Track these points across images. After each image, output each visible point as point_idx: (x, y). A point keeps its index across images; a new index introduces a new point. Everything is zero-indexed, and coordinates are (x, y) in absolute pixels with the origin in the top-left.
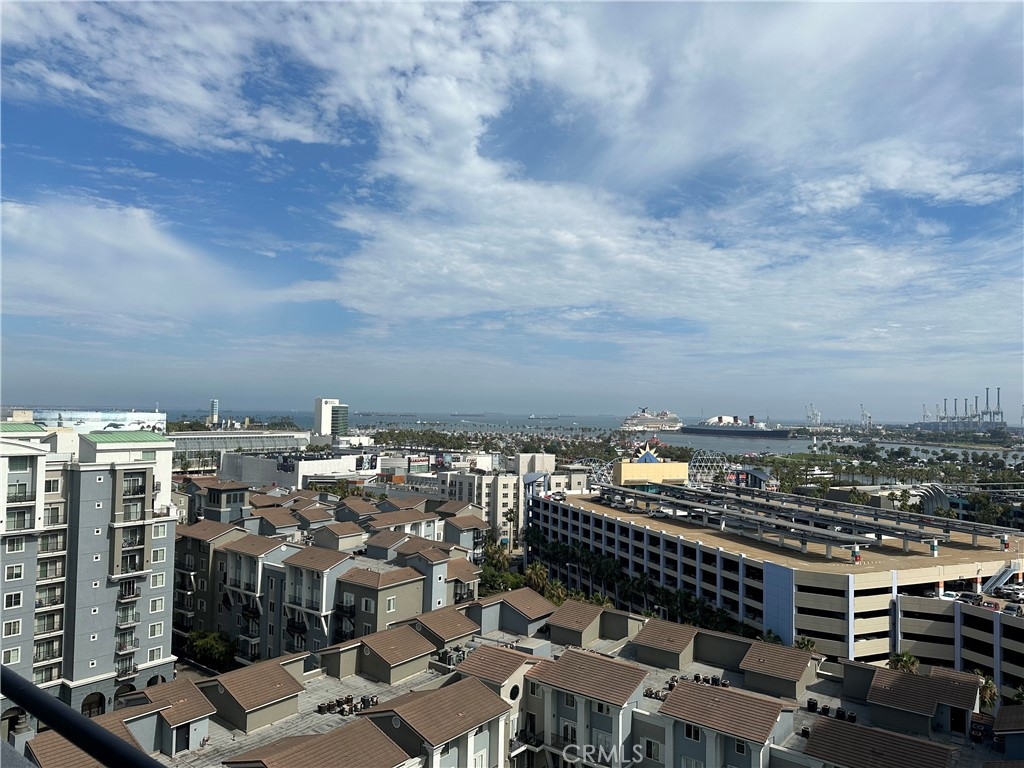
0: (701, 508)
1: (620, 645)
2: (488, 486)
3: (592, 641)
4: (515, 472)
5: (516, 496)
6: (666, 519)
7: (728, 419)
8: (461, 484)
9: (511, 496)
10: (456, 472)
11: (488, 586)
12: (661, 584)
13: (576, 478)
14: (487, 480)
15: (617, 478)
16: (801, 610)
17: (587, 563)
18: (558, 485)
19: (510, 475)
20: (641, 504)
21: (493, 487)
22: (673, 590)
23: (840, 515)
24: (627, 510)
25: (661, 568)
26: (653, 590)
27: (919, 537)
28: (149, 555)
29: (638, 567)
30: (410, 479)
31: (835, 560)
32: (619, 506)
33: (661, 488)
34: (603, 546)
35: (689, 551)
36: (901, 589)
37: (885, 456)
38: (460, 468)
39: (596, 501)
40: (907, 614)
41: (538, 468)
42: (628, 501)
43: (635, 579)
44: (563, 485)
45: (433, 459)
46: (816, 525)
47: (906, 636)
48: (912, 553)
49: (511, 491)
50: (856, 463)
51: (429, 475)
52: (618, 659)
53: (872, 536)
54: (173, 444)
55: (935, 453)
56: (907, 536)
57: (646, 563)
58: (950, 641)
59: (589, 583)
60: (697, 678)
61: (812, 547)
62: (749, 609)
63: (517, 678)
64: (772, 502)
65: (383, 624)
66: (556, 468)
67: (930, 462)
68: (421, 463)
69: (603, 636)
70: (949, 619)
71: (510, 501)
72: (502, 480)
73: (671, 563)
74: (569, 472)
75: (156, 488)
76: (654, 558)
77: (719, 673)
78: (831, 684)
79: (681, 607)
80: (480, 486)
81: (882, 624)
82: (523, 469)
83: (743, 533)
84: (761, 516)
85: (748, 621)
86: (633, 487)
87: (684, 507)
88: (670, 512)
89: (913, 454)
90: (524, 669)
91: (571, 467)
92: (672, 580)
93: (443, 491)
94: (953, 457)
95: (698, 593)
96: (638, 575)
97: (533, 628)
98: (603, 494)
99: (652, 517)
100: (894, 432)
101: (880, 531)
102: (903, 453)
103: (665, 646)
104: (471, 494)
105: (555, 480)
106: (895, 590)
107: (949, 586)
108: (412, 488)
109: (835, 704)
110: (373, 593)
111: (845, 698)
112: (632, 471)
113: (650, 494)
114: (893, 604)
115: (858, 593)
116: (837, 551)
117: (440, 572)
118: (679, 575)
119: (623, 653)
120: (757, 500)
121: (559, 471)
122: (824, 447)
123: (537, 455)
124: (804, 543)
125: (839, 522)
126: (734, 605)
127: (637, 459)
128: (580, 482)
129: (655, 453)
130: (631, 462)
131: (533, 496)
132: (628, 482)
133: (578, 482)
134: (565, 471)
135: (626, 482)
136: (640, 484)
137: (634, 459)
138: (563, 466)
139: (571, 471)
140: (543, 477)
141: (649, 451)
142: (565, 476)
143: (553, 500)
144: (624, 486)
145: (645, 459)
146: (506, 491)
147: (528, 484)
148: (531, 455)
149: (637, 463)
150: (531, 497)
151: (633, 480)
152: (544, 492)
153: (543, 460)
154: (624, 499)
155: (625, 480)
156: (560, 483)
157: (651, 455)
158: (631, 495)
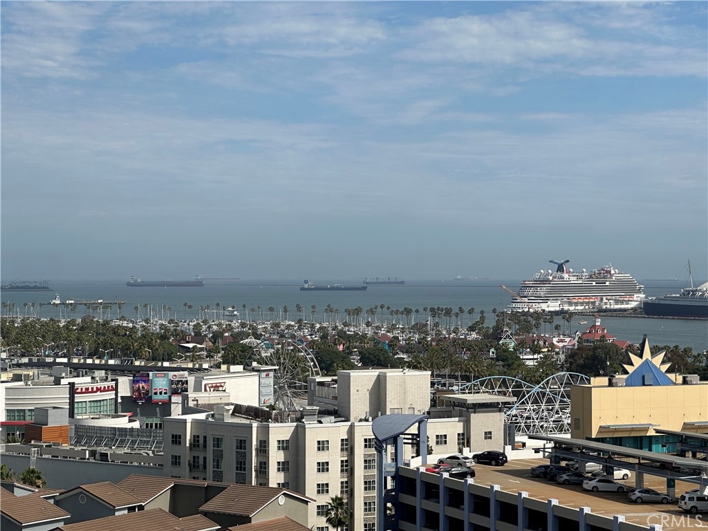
2: (283, 445)
4: (339, 412)
8: (218, 442)
9: (335, 467)
10: (202, 416)
13: (480, 422)
14: (280, 432)
18: (442, 439)
20: (655, 482)
21: (295, 447)
24: (624, 496)
30: (83, 434)
32: (602, 486)
38: (210, 407)
41: (392, 402)
42: (619, 474)
44: (453, 440)
45: (125, 386)
49: (335, 457)
51: (123, 422)
66: (434, 403)
68: (99, 396)
71: (335, 478)
72: (316, 431)
74: (463, 410)
80: (263, 447)
82: (359, 404)
86: (618, 441)
91: (472, 398)
93: (176, 461)
98: (555, 458)
99: (689, 512)
104: (242, 465)
105: (435, 427)
108: (93, 453)
112: (613, 406)
113: (659, 453)
121: (441, 407)
123: (392, 374)
127: (625, 376)
128: (490, 433)
129: (663, 362)
130: (611, 384)
131: (398, 469)
132: (607, 430)
133: (486, 433)
134: (455, 408)
135: (603, 430)
136: (632, 435)
137: (617, 377)
138: (449, 398)
139: (468, 408)
140: (417, 424)
141: (650, 359)
142: (457, 419)
143: (448, 477)
144: (597, 440)
145: (643, 377)
146: (323, 457)
147: (386, 441)
148: (377, 374)
149: (626, 386)
150: (394, 470)
151: (617, 426)
152: (420, 458)
153: (405, 384)
154: (609, 471)
155: (600, 427)
156: (445, 436)
157: (655, 367)
158: (622, 460)
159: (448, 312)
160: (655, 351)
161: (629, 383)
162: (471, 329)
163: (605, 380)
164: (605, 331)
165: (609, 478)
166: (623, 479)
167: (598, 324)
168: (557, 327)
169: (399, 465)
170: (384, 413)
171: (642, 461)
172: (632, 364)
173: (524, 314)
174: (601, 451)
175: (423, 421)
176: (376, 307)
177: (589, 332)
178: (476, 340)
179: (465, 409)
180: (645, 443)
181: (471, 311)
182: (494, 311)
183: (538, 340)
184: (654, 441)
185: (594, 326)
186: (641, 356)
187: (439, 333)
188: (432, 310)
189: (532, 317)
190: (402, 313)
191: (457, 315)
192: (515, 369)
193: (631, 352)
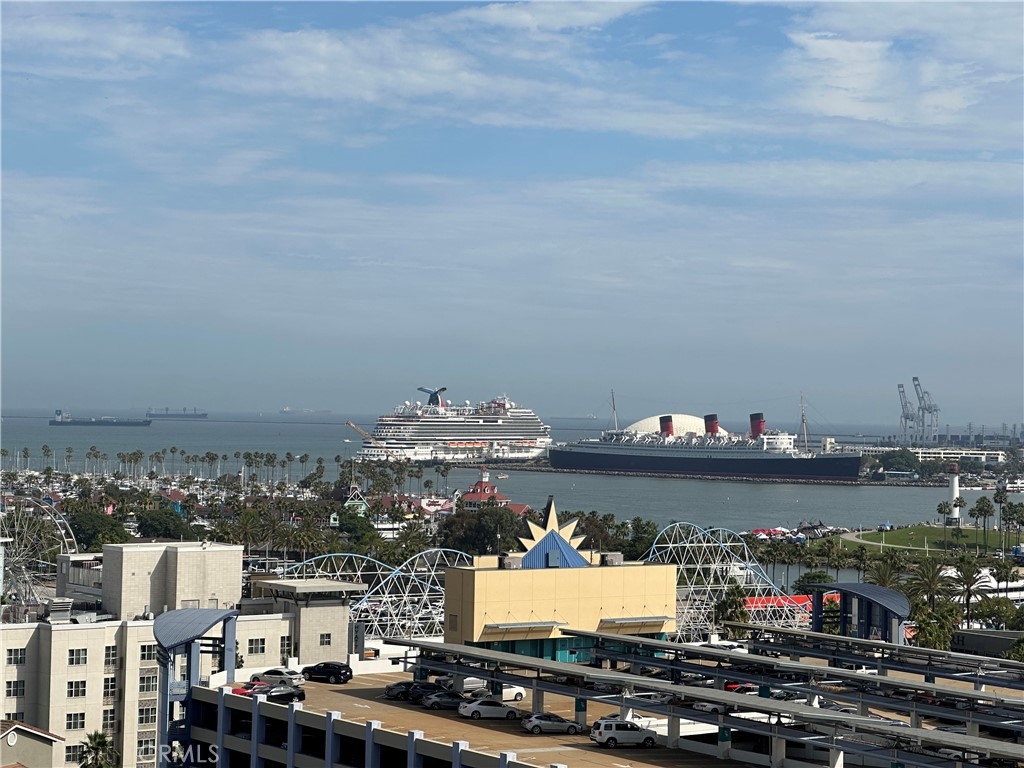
0: (749, 709)
4: (104, 606)
5: (115, 689)
7: (688, 425)
13: (314, 619)
18: (257, 646)
19: (87, 619)
24: (512, 722)
39: (404, 696)
41: (185, 591)
42: (509, 693)
44: (274, 647)
49: (95, 674)
64: (941, 684)
66: (247, 592)
72: (65, 635)
74: (289, 603)
82: (135, 593)
86: (510, 647)
87: (700, 709)
88: (658, 725)
91: (302, 585)
98: (421, 672)
105: (248, 628)
112: (505, 597)
113: (566, 663)
121: (257, 598)
123: (186, 549)
127: (522, 555)
128: (329, 636)
129: (575, 535)
130: (502, 566)
131: (190, 690)
132: (495, 631)
133: (322, 636)
134: (278, 599)
135: (489, 631)
136: (530, 637)
137: (510, 555)
138: (270, 584)
139: (297, 600)
140: (221, 624)
141: (557, 530)
142: (280, 616)
143: (265, 701)
144: (480, 645)
145: (547, 555)
146: (77, 674)
147: (174, 648)
148: (164, 549)
149: (523, 568)
150: (184, 691)
151: (509, 625)
152: (225, 673)
153: (204, 564)
154: (496, 689)
155: (486, 626)
156: (263, 641)
157: (564, 541)
158: (515, 673)
159: (270, 460)
160: (563, 520)
161: (527, 565)
162: (304, 484)
163: (493, 560)
164: (496, 491)
165: (496, 698)
166: (515, 700)
167: (486, 480)
168: (428, 484)
169: (193, 685)
170: (172, 607)
171: (542, 675)
172: (532, 538)
173: (380, 464)
174: (486, 660)
175: (230, 618)
176: (164, 451)
177: (473, 492)
178: (311, 501)
179: (293, 601)
180: (547, 649)
181: (304, 459)
182: (337, 459)
183: (400, 502)
184: (559, 646)
185: (480, 483)
186: (544, 526)
187: (256, 490)
188: (247, 456)
189: (392, 469)
190: (203, 460)
191: (283, 463)
192: (366, 544)
193: (531, 520)
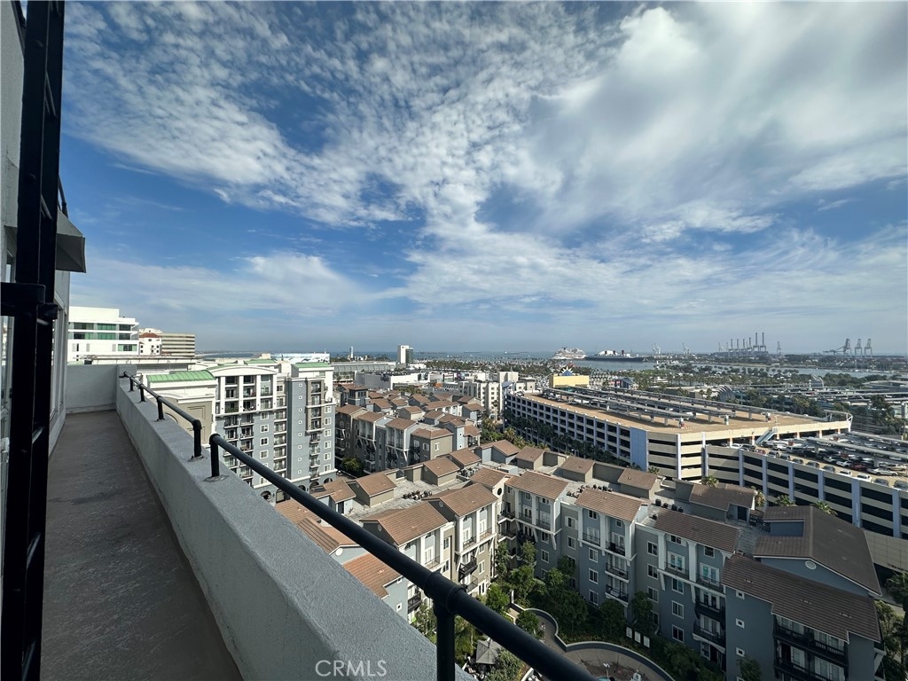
0: (596, 399)
1: (555, 468)
2: (484, 388)
3: (539, 466)
5: (498, 394)
6: (578, 405)
7: (610, 353)
8: (470, 387)
9: (496, 393)
11: (485, 439)
12: (575, 438)
14: (483, 385)
15: (551, 384)
16: (651, 453)
17: (536, 428)
18: (520, 388)
19: (495, 383)
21: (486, 389)
22: (581, 441)
23: (672, 402)
24: (556, 400)
25: (575, 430)
26: (571, 441)
27: (717, 414)
28: (323, 421)
29: (563, 430)
30: (444, 385)
31: (670, 426)
32: (552, 398)
33: (574, 389)
34: (544, 419)
35: (590, 422)
36: (707, 442)
37: (697, 371)
39: (540, 396)
40: (711, 455)
41: (509, 379)
43: (561, 436)
44: (522, 388)
45: (455, 375)
46: (659, 408)
47: (711, 467)
48: (713, 423)
50: (680, 374)
51: (454, 383)
52: (552, 476)
53: (691, 414)
54: (333, 368)
55: (726, 369)
56: (710, 413)
57: (567, 428)
58: (737, 471)
59: (537, 438)
60: (595, 487)
61: (656, 419)
62: (622, 451)
63: (501, 485)
64: (634, 396)
65: (433, 456)
66: (519, 379)
67: (723, 373)
68: (450, 377)
69: (544, 464)
70: (737, 459)
71: (495, 396)
72: (491, 385)
73: (580, 428)
75: (326, 389)
76: (571, 425)
77: (607, 484)
78: (668, 492)
79: (586, 451)
81: (698, 460)
82: (502, 380)
83: (619, 412)
84: (629, 403)
85: (622, 458)
86: (559, 389)
87: (587, 399)
88: (580, 401)
89: (714, 369)
90: (504, 480)
91: (527, 379)
92: (581, 437)
94: (737, 371)
95: (595, 443)
96: (563, 434)
97: (508, 460)
98: (544, 392)
99: (570, 404)
100: (702, 358)
101: (695, 411)
102: (708, 369)
103: (577, 470)
105: (518, 385)
106: (704, 443)
107: (735, 441)
108: (445, 390)
109: (671, 502)
110: (428, 441)
111: (676, 499)
112: (559, 381)
114: (703, 450)
115: (683, 444)
116: (670, 421)
117: (461, 431)
118: (584, 434)
119: (556, 473)
120: (626, 394)
122: (662, 366)
123: (509, 373)
124: (652, 417)
125: (671, 406)
126: (614, 449)
129: (571, 371)
130: (558, 376)
131: (509, 394)
132: (557, 386)
133: (531, 386)
134: (524, 381)
136: (563, 387)
137: (560, 374)
138: (522, 378)
141: (568, 370)
144: (554, 388)
145: (566, 374)
146: (493, 391)
148: (506, 373)
151: (560, 385)
153: (512, 375)
154: (555, 395)
158: (558, 392)
161: (563, 375)
166: (558, 397)
171: (563, 393)
172: (564, 371)
173: (554, 360)
174: (554, 391)
175: (516, 383)
184: (568, 388)
